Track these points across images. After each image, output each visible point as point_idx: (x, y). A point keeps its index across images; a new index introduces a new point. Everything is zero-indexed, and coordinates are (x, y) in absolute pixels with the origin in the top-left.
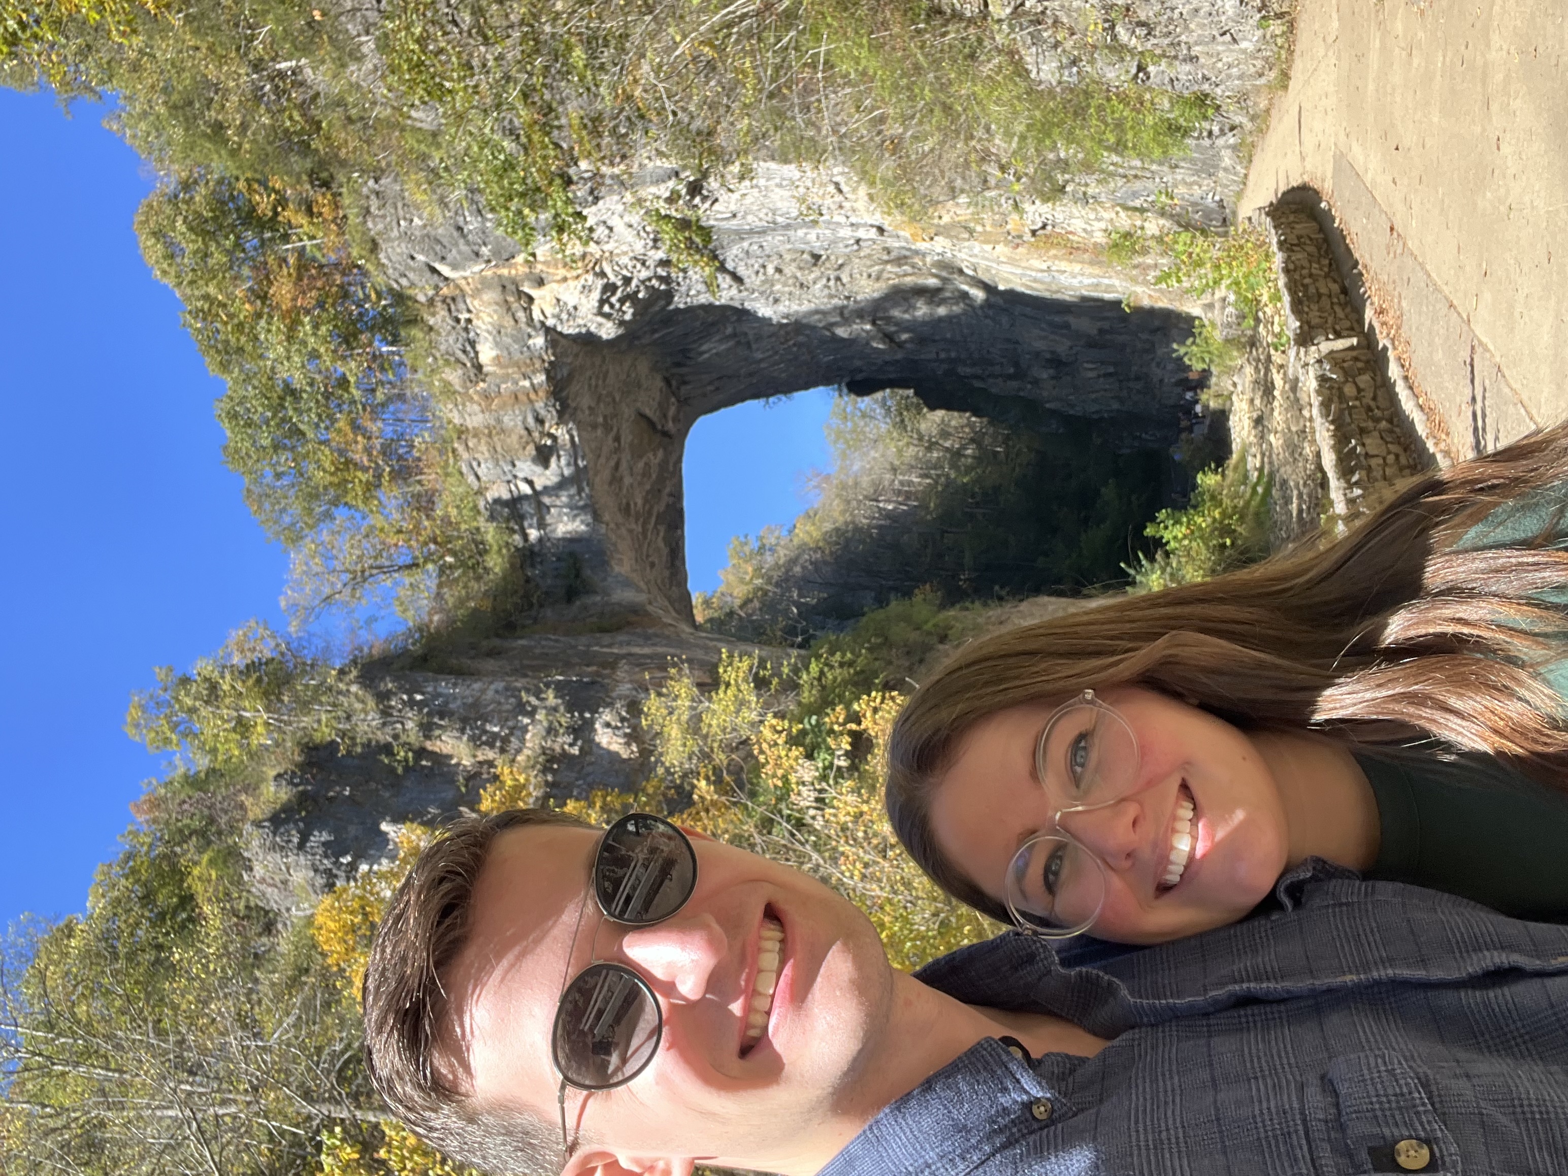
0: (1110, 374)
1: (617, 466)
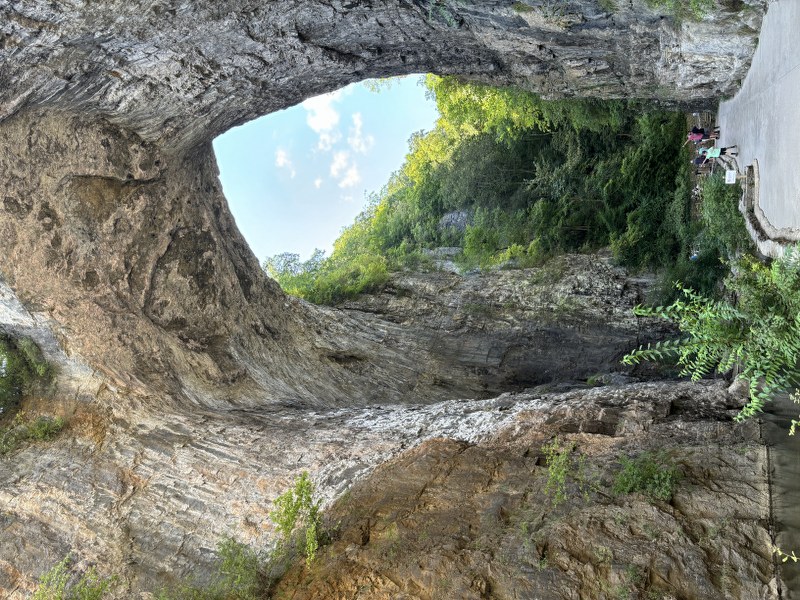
0: (604, 71)
1: (57, 242)
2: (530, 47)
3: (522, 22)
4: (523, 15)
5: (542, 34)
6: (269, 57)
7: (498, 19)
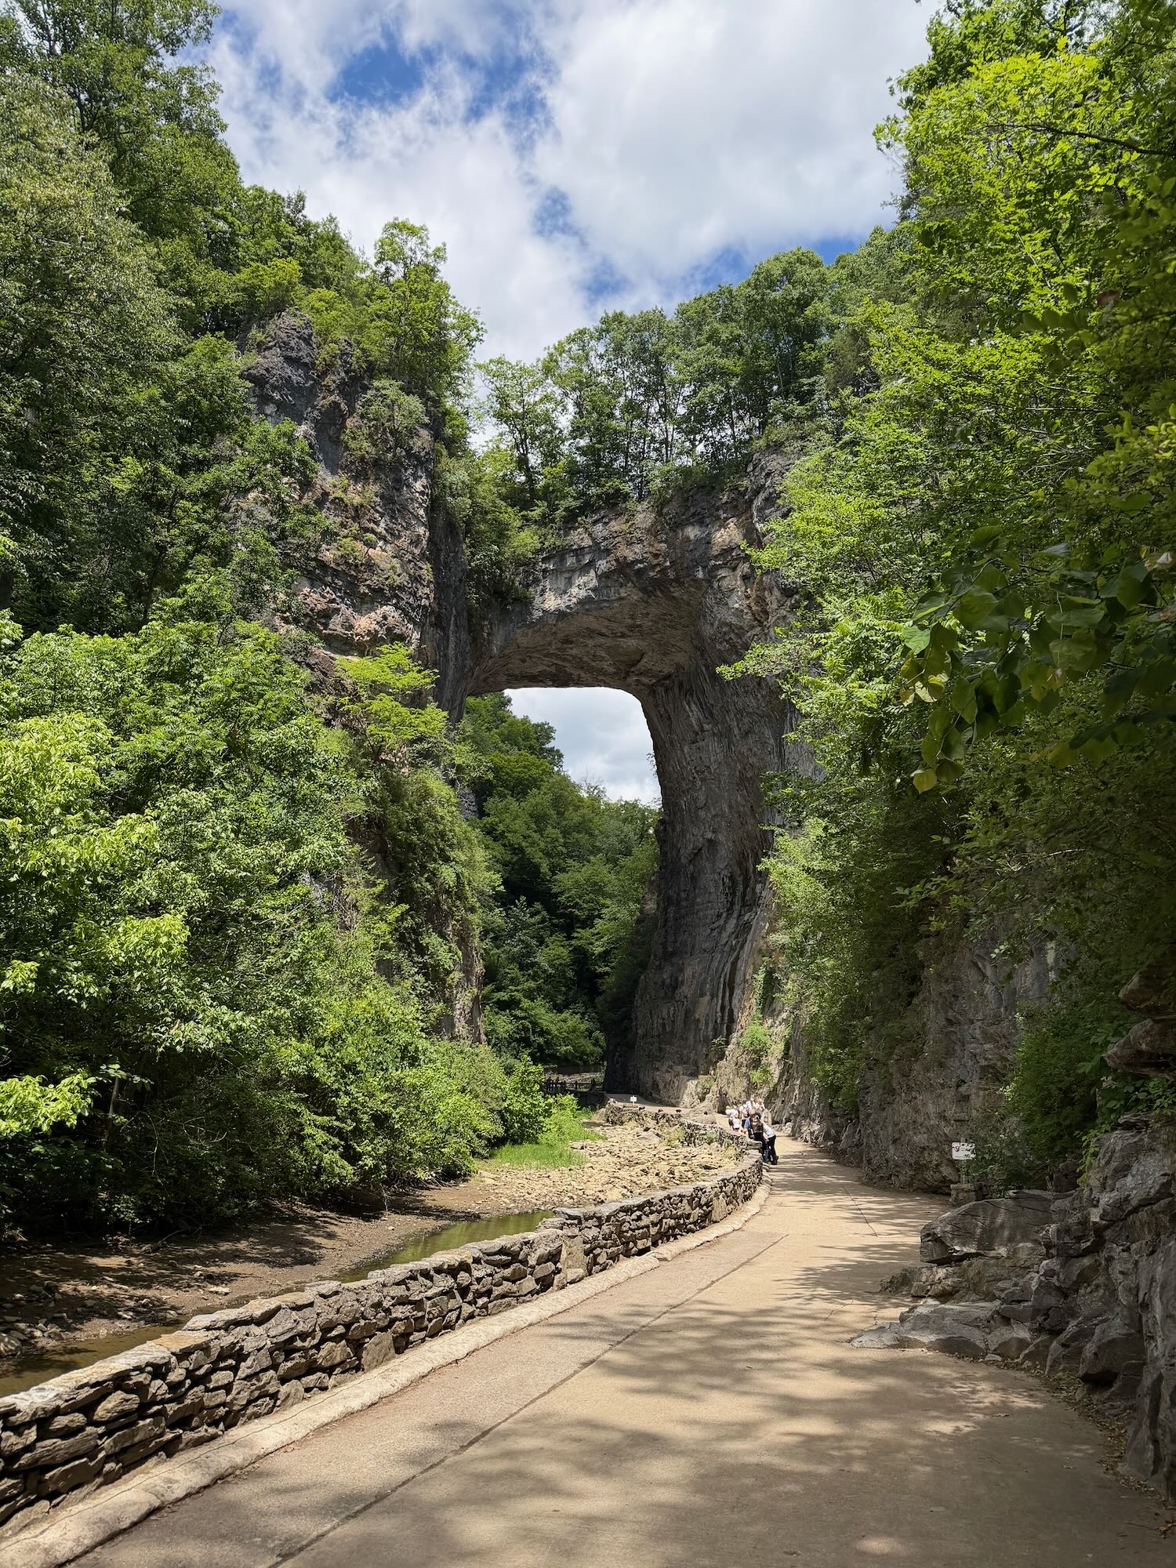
0: (664, 1028)
1: (601, 634)
2: (686, 990)
3: (702, 995)
4: (707, 998)
5: (695, 1003)
6: (702, 813)
7: (704, 982)
